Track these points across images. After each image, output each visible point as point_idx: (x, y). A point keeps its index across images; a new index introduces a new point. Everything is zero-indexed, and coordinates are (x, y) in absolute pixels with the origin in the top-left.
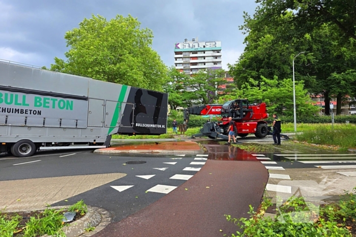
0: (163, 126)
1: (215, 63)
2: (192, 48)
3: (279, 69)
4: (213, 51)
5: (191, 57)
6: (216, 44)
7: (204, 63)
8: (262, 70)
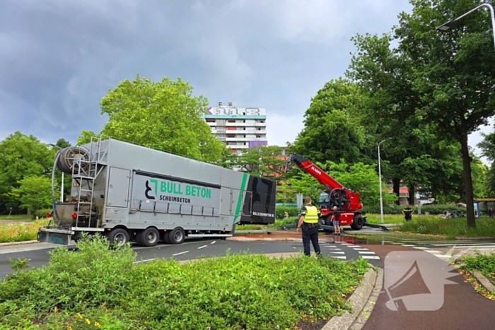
0: (273, 215)
1: (258, 136)
2: (229, 114)
3: (348, 150)
4: (256, 120)
5: (228, 127)
6: (259, 111)
7: (244, 135)
8: (328, 151)
